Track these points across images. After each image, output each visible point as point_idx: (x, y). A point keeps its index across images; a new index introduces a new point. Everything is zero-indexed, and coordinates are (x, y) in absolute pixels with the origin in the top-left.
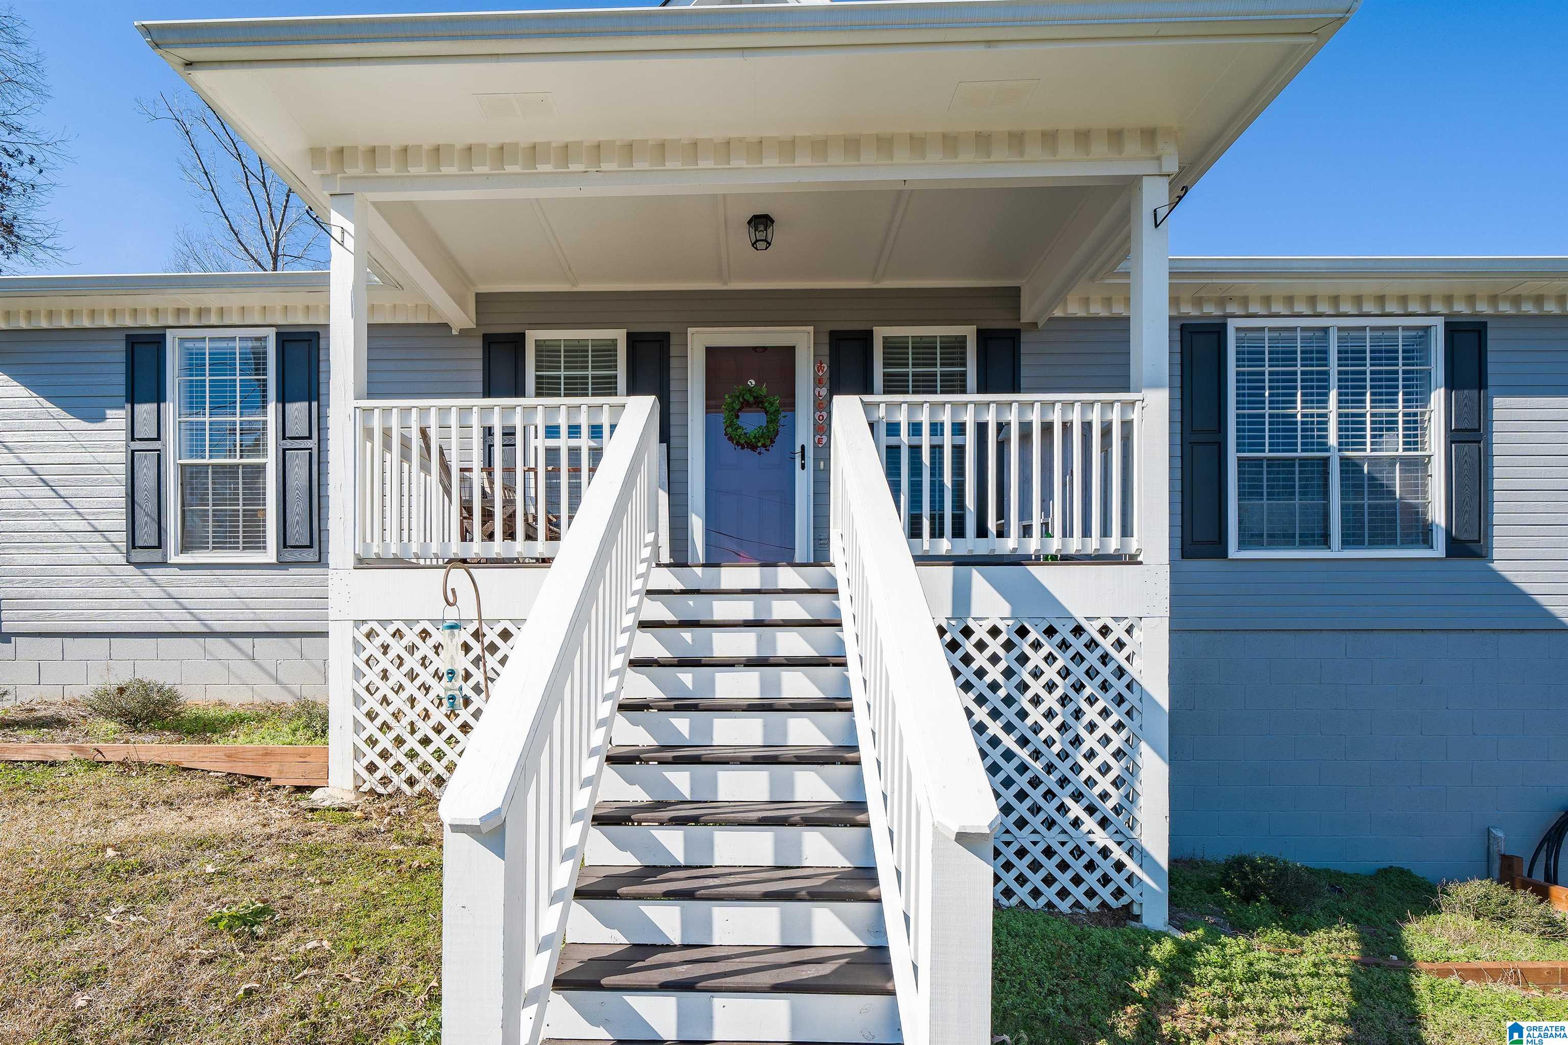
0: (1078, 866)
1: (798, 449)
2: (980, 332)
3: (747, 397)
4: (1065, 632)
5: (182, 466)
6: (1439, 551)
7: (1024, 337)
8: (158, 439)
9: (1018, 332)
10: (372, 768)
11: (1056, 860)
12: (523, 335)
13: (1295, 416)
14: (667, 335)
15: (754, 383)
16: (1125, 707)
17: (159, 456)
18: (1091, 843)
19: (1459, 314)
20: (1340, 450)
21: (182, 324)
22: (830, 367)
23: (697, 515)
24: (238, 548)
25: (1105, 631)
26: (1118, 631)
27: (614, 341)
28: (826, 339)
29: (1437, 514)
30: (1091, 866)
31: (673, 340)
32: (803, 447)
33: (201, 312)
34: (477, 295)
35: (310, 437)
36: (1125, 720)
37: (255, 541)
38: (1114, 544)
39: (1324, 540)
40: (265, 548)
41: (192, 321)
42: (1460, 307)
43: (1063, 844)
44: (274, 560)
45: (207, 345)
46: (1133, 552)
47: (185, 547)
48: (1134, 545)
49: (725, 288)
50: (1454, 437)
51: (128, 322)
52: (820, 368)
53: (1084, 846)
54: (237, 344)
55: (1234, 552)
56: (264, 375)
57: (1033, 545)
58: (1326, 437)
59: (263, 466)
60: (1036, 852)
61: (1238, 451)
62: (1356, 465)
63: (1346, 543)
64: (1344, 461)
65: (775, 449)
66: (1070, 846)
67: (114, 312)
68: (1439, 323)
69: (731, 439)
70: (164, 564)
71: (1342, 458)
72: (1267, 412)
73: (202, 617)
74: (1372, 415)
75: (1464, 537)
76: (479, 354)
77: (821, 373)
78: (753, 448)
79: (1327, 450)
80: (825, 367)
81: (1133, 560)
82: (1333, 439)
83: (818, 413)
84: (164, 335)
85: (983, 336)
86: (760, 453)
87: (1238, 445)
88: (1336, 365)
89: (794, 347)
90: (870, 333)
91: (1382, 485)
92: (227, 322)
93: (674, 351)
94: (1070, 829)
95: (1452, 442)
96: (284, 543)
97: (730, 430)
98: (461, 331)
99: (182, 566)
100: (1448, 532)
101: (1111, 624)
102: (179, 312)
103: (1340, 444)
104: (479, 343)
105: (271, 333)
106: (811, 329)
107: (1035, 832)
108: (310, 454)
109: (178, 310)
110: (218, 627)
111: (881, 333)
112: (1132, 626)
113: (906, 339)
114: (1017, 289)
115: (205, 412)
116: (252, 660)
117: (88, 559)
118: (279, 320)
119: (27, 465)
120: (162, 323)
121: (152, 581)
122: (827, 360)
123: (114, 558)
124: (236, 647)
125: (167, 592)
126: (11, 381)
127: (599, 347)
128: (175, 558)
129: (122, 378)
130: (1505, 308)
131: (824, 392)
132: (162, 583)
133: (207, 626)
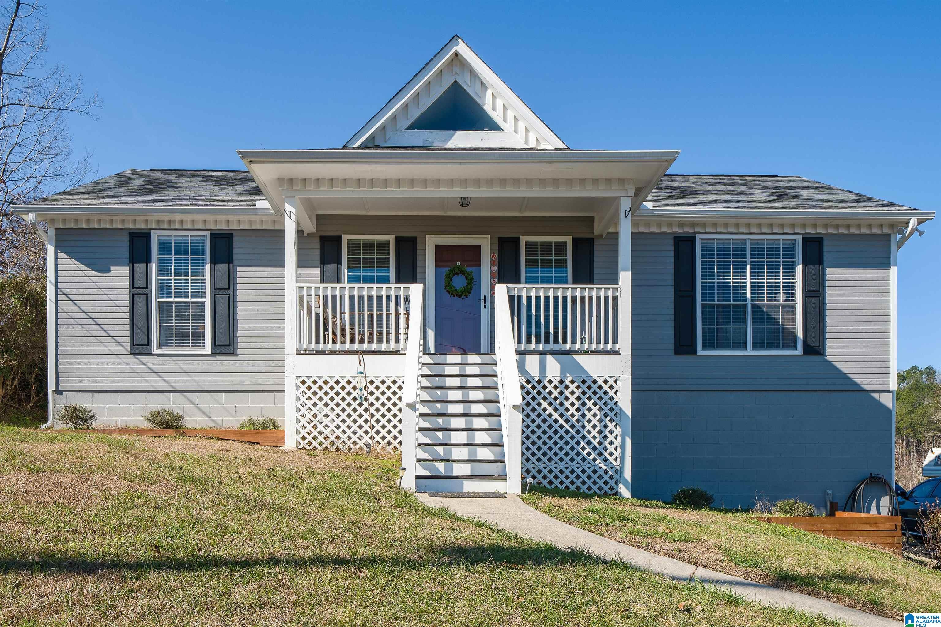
0: (595, 477)
1: (482, 298)
2: (574, 239)
3: (457, 271)
4: (589, 382)
5: (159, 302)
6: (799, 351)
7: (596, 243)
8: (147, 288)
9: (592, 239)
10: (304, 438)
11: (586, 474)
12: (341, 237)
13: (730, 283)
14: (415, 238)
15: (460, 263)
16: (614, 412)
17: (147, 297)
18: (601, 468)
19: (809, 233)
20: (752, 301)
21: (160, 228)
22: (499, 256)
23: (431, 329)
24: (189, 346)
25: (606, 382)
26: (611, 382)
27: (389, 241)
28: (496, 241)
29: (800, 333)
30: (600, 477)
31: (419, 241)
32: (485, 297)
33: (170, 222)
34: (316, 215)
35: (229, 288)
36: (614, 418)
37: (198, 342)
38: (609, 346)
39: (745, 347)
40: (204, 346)
41: (166, 227)
42: (809, 230)
43: (589, 468)
44: (210, 352)
45: (173, 238)
46: (617, 349)
47: (160, 346)
48: (618, 346)
49: (445, 215)
50: (807, 294)
51: (131, 226)
52: (493, 256)
53: (598, 469)
54: (189, 238)
55: (700, 351)
56: (203, 255)
57: (577, 346)
58: (746, 294)
59: (203, 303)
60: (578, 472)
61: (702, 300)
62: (760, 308)
63: (754, 347)
64: (754, 306)
65: (470, 297)
66: (592, 469)
67: (123, 221)
68: (799, 238)
69: (448, 291)
70: (151, 354)
71: (752, 305)
72: (716, 281)
73: (170, 382)
74: (768, 283)
75: (813, 344)
76: (318, 246)
77: (494, 259)
78: (460, 296)
79: (746, 301)
80: (496, 256)
81: (617, 353)
82: (748, 295)
83: (493, 279)
84: (150, 233)
85: (575, 241)
86: (463, 299)
87: (702, 297)
88: (750, 258)
89: (480, 246)
90: (518, 239)
91: (774, 318)
92: (184, 227)
93: (419, 246)
94: (592, 462)
95: (806, 297)
96: (214, 344)
97: (448, 288)
98: (308, 234)
99: (159, 355)
100: (804, 341)
101: (608, 379)
102: (158, 221)
103: (752, 297)
104: (318, 240)
105: (208, 233)
106: (489, 236)
107: (578, 463)
108: (229, 297)
109: (158, 220)
110: (179, 387)
111: (524, 239)
112: (616, 380)
113: (537, 242)
114: (593, 218)
115: (171, 274)
116: (195, 405)
117: (106, 351)
118: (213, 227)
119: (72, 301)
120: (149, 227)
121: (142, 363)
122: (497, 252)
123: (123, 351)
124: (187, 398)
125: (150, 369)
126: (65, 256)
127: (379, 244)
128: (156, 351)
129: (127, 256)
130: (831, 231)
131: (495, 268)
132: (148, 364)
133: (172, 387)
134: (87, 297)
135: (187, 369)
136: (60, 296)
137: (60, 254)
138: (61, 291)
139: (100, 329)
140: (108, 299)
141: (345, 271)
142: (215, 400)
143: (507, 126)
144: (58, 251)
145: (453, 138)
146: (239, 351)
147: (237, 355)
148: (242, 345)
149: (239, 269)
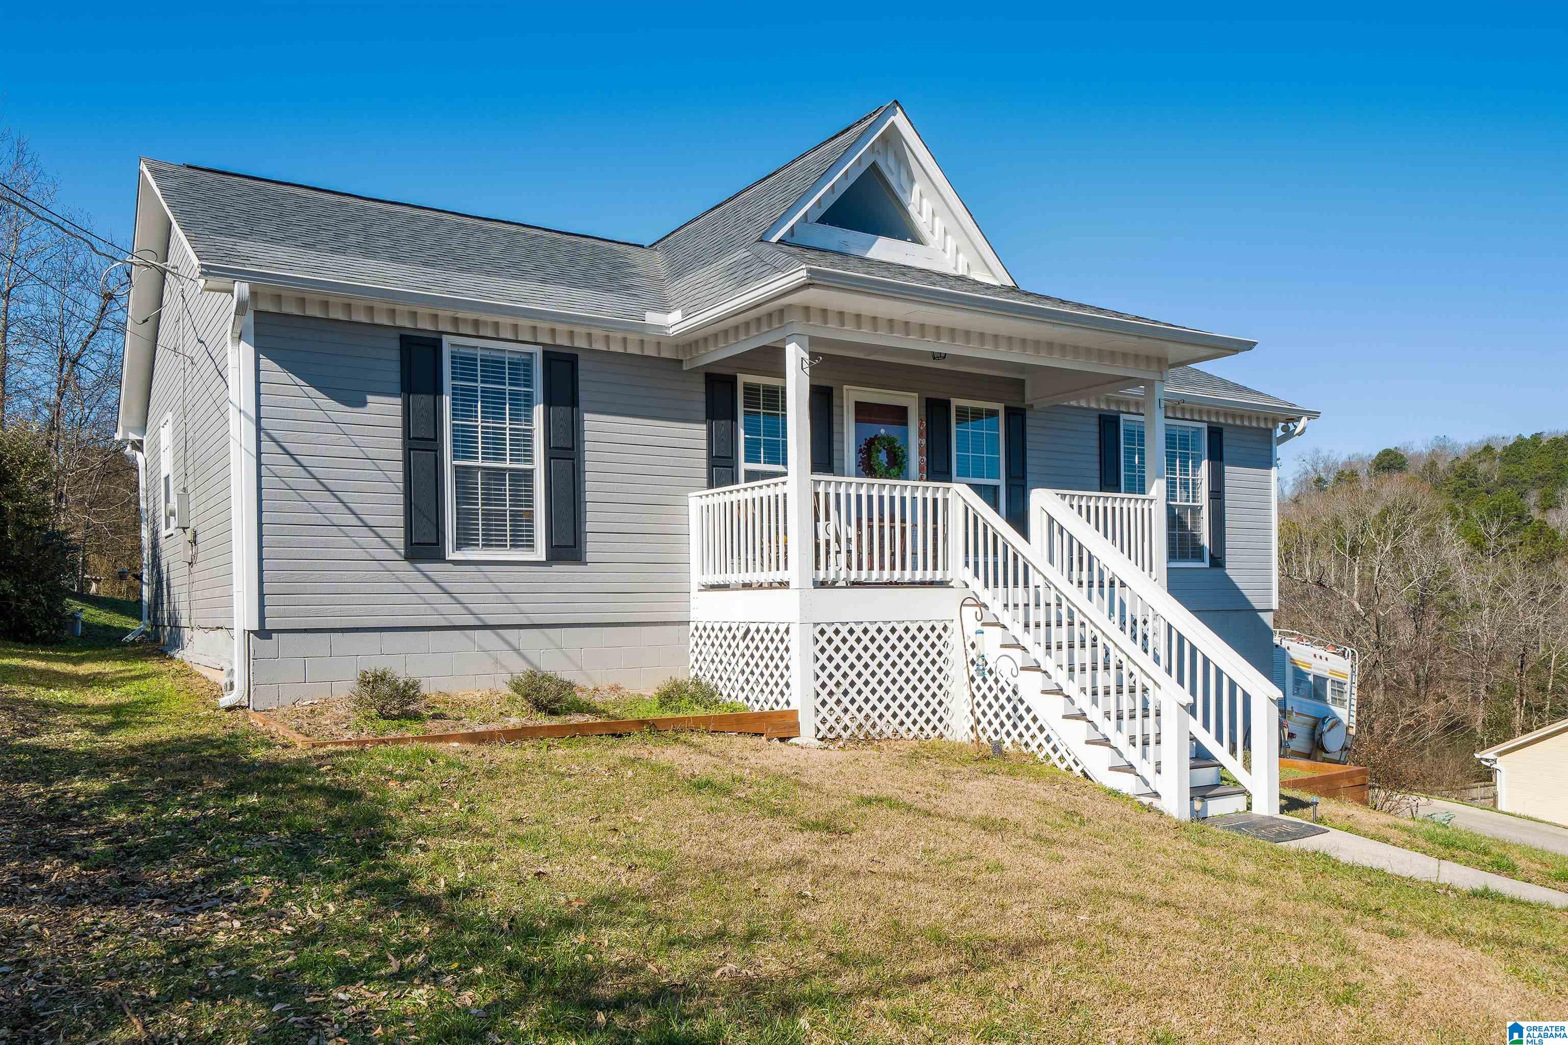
2: (1006, 408)
5: (456, 466)
6: (1206, 563)
7: (1029, 414)
8: (435, 440)
9: (1024, 410)
12: (736, 377)
14: (831, 389)
15: (883, 431)
17: (436, 456)
21: (459, 331)
22: (927, 424)
24: (505, 546)
28: (924, 403)
29: (1206, 542)
31: (835, 393)
33: (477, 323)
35: (572, 448)
37: (523, 539)
40: (533, 547)
41: (468, 331)
42: (1213, 419)
44: (544, 559)
45: (479, 353)
47: (459, 546)
51: (406, 323)
52: (921, 424)
54: (507, 355)
56: (531, 386)
59: (533, 471)
62: (1173, 509)
67: (392, 312)
68: (1205, 427)
70: (442, 560)
72: (1137, 474)
73: (476, 611)
74: (1179, 479)
75: (1216, 555)
76: (702, 388)
77: (922, 429)
80: (924, 424)
83: (921, 457)
84: (441, 340)
85: (1007, 410)
89: (907, 408)
90: (949, 402)
91: (1184, 523)
92: (501, 336)
93: (836, 401)
96: (551, 543)
99: (457, 562)
100: (1210, 551)
104: (703, 379)
105: (539, 350)
106: (916, 395)
108: (573, 464)
109: (456, 319)
110: (491, 620)
111: (954, 403)
113: (967, 408)
114: (1023, 381)
115: (476, 417)
116: (517, 650)
117: (359, 553)
118: (548, 341)
119: (291, 455)
120: (441, 328)
121: (426, 576)
122: (924, 418)
123: (389, 554)
124: (503, 639)
125: (440, 587)
126: (276, 366)
127: (768, 391)
128: (451, 555)
129: (396, 377)
130: (1230, 421)
131: (924, 442)
132: (436, 579)
133: (479, 619)
134: (320, 450)
135: (505, 587)
136: (266, 445)
137: (265, 362)
138: (269, 435)
139: (346, 511)
140: (361, 455)
141: (741, 432)
142: (549, 639)
143: (934, 240)
144: (261, 356)
145: (874, 246)
146: (589, 557)
147: (586, 563)
148: (593, 546)
149: (587, 416)
